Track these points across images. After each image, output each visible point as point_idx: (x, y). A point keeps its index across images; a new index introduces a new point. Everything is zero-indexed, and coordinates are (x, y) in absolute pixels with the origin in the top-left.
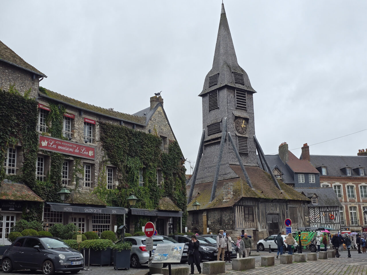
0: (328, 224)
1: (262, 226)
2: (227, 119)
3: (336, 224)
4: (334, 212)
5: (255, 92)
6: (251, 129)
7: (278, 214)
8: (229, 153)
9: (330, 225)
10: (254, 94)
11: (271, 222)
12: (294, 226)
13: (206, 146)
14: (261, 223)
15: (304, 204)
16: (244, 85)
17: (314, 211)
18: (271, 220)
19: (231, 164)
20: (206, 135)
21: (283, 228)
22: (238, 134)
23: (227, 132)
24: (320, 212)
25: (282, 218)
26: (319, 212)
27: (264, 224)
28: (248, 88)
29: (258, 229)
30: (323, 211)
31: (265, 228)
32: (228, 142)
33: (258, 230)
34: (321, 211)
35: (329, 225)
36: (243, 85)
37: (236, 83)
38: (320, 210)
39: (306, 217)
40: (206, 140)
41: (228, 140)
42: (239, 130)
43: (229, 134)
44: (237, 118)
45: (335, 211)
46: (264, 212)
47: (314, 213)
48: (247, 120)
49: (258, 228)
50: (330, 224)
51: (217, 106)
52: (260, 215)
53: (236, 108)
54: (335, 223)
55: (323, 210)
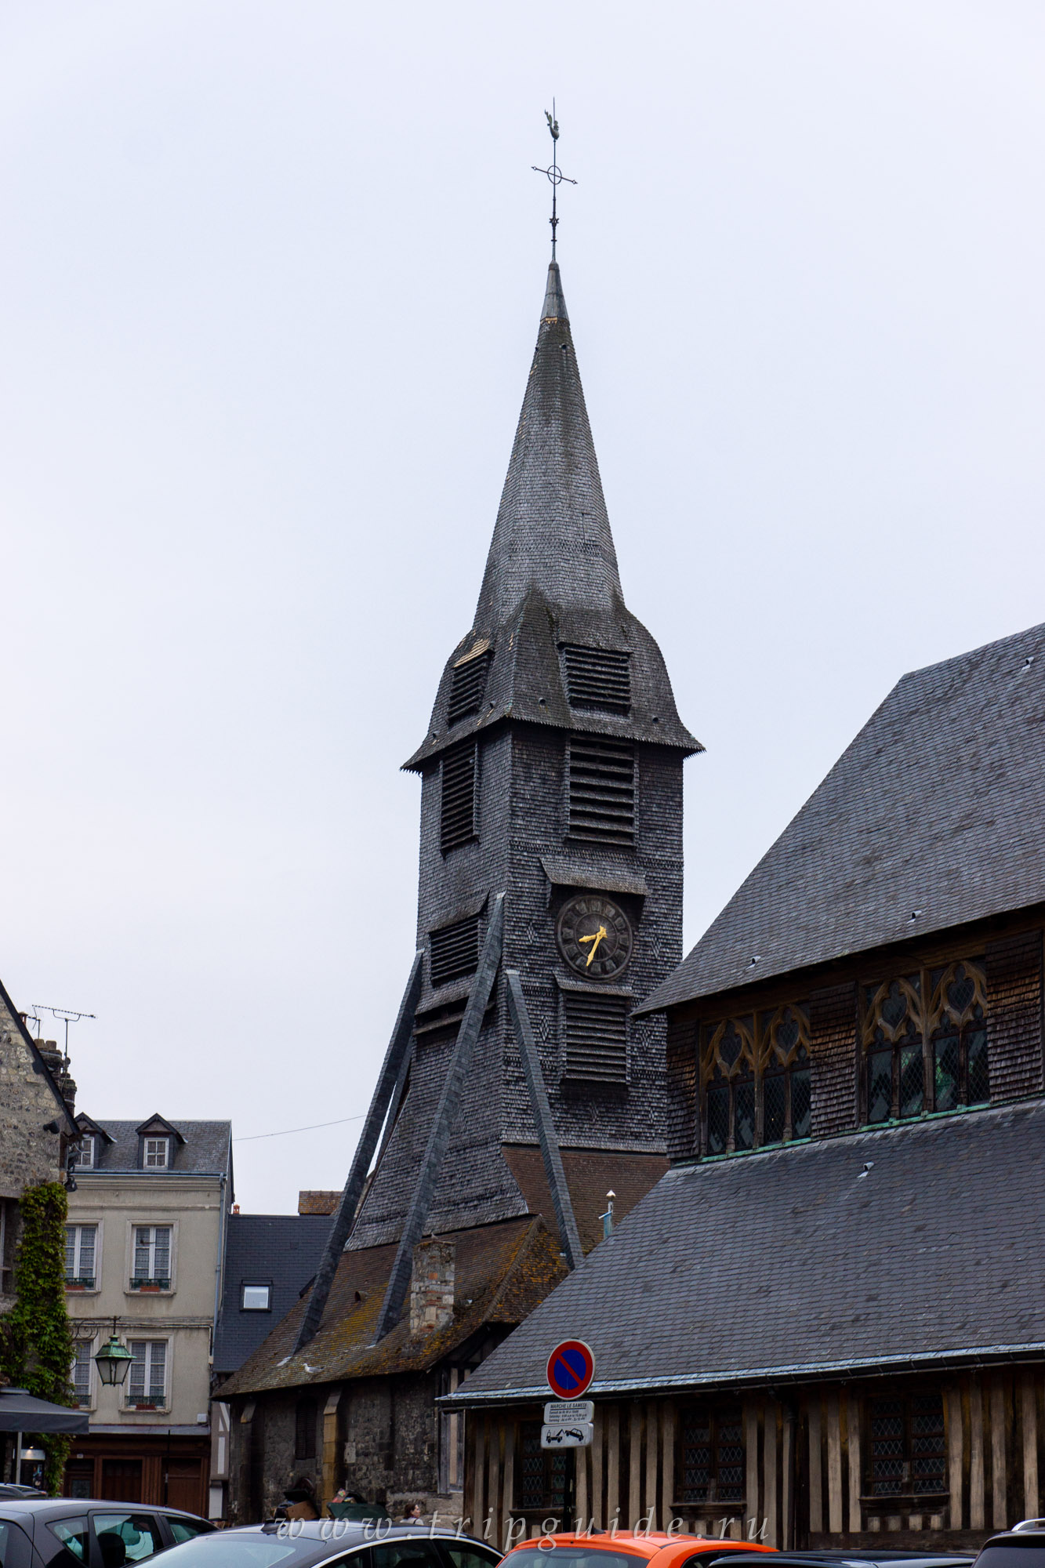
2: (503, 899)
5: (694, 749)
6: (656, 952)
8: (508, 1083)
10: (689, 763)
13: (424, 1040)
16: (625, 715)
19: (514, 1145)
20: (427, 979)
22: (567, 983)
23: (499, 970)
28: (647, 731)
32: (503, 1025)
36: (624, 710)
37: (576, 703)
40: (424, 1005)
41: (503, 1011)
42: (573, 958)
43: (508, 983)
44: (564, 893)
48: (631, 903)
51: (471, 831)
53: (568, 842)
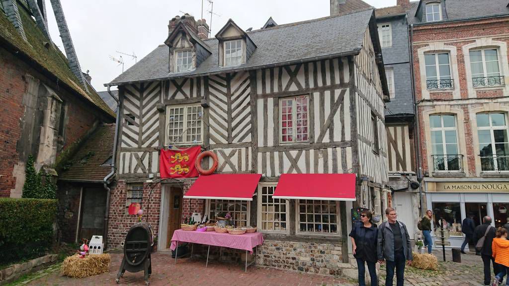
0: (287, 149)
3: (330, 150)
4: (327, 94)
9: (298, 156)
17: (229, 95)
24: (254, 96)
26: (248, 99)
30: (272, 95)
34: (260, 91)
35: (294, 153)
38: (254, 89)
45: (332, 88)
47: (225, 107)
50: (300, 149)
54: (326, 146)
55: (268, 91)
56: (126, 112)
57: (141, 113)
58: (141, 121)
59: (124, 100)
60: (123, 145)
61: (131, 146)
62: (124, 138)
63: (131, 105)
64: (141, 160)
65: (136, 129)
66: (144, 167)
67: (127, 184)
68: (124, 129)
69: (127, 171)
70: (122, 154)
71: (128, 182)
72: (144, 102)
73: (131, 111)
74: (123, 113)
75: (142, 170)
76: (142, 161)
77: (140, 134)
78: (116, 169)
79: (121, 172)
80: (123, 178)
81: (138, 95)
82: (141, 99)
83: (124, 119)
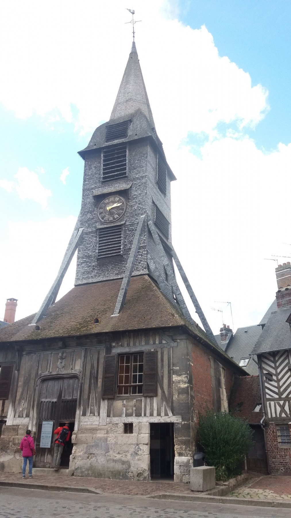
1: (17, 411)
6: (136, 207)
7: (74, 377)
11: (55, 400)
12: (124, 405)
14: (17, 402)
15: (174, 340)
16: (125, 138)
18: (56, 394)
19: (78, 285)
21: (84, 414)
22: (101, 226)
25: (86, 386)
27: (26, 405)
29: (5, 419)
31: (28, 416)
33: (6, 421)
37: (108, 141)
39: (175, 378)
44: (99, 198)
46: (33, 375)
48: (124, 193)
49: (6, 417)
52: (20, 384)
53: (103, 183)
56: (265, 372)
57: (276, 372)
58: (277, 378)
59: (262, 363)
60: (268, 396)
61: (274, 397)
62: (267, 391)
63: (268, 366)
64: (282, 407)
65: (275, 384)
66: (286, 411)
67: (276, 425)
68: (266, 385)
69: (274, 415)
70: (268, 403)
71: (277, 424)
72: (278, 364)
73: (269, 371)
74: (263, 372)
75: (285, 414)
76: (284, 408)
77: (279, 387)
78: (266, 414)
79: (270, 417)
80: (272, 421)
81: (272, 359)
82: (275, 362)
83: (265, 377)
